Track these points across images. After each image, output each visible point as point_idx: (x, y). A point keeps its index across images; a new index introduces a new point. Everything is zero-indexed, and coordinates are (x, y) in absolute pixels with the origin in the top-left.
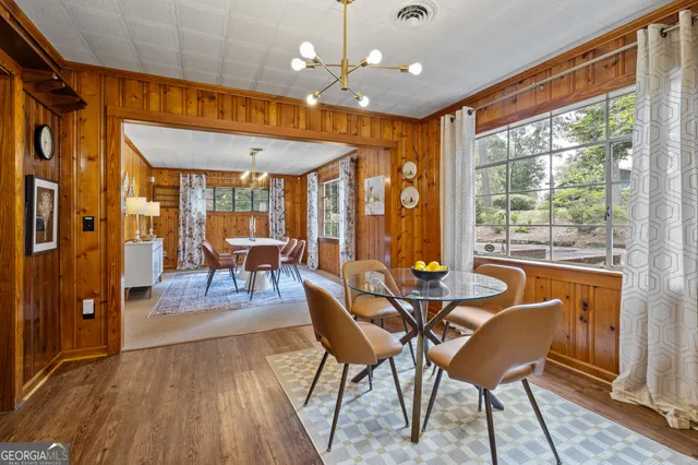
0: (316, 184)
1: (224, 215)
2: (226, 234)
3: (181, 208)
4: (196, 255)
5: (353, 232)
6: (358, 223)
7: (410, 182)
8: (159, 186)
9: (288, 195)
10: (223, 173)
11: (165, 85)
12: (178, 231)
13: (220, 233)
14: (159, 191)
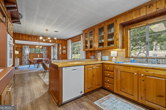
0: (53, 48)
1: (33, 54)
2: (33, 58)
3: (23, 52)
4: (26, 62)
5: (58, 57)
6: (59, 56)
7: (65, 49)
8: (18, 48)
9: (47, 50)
10: (33, 45)
11: (22, 35)
12: (22, 57)
13: (32, 57)
14: (18, 49)
